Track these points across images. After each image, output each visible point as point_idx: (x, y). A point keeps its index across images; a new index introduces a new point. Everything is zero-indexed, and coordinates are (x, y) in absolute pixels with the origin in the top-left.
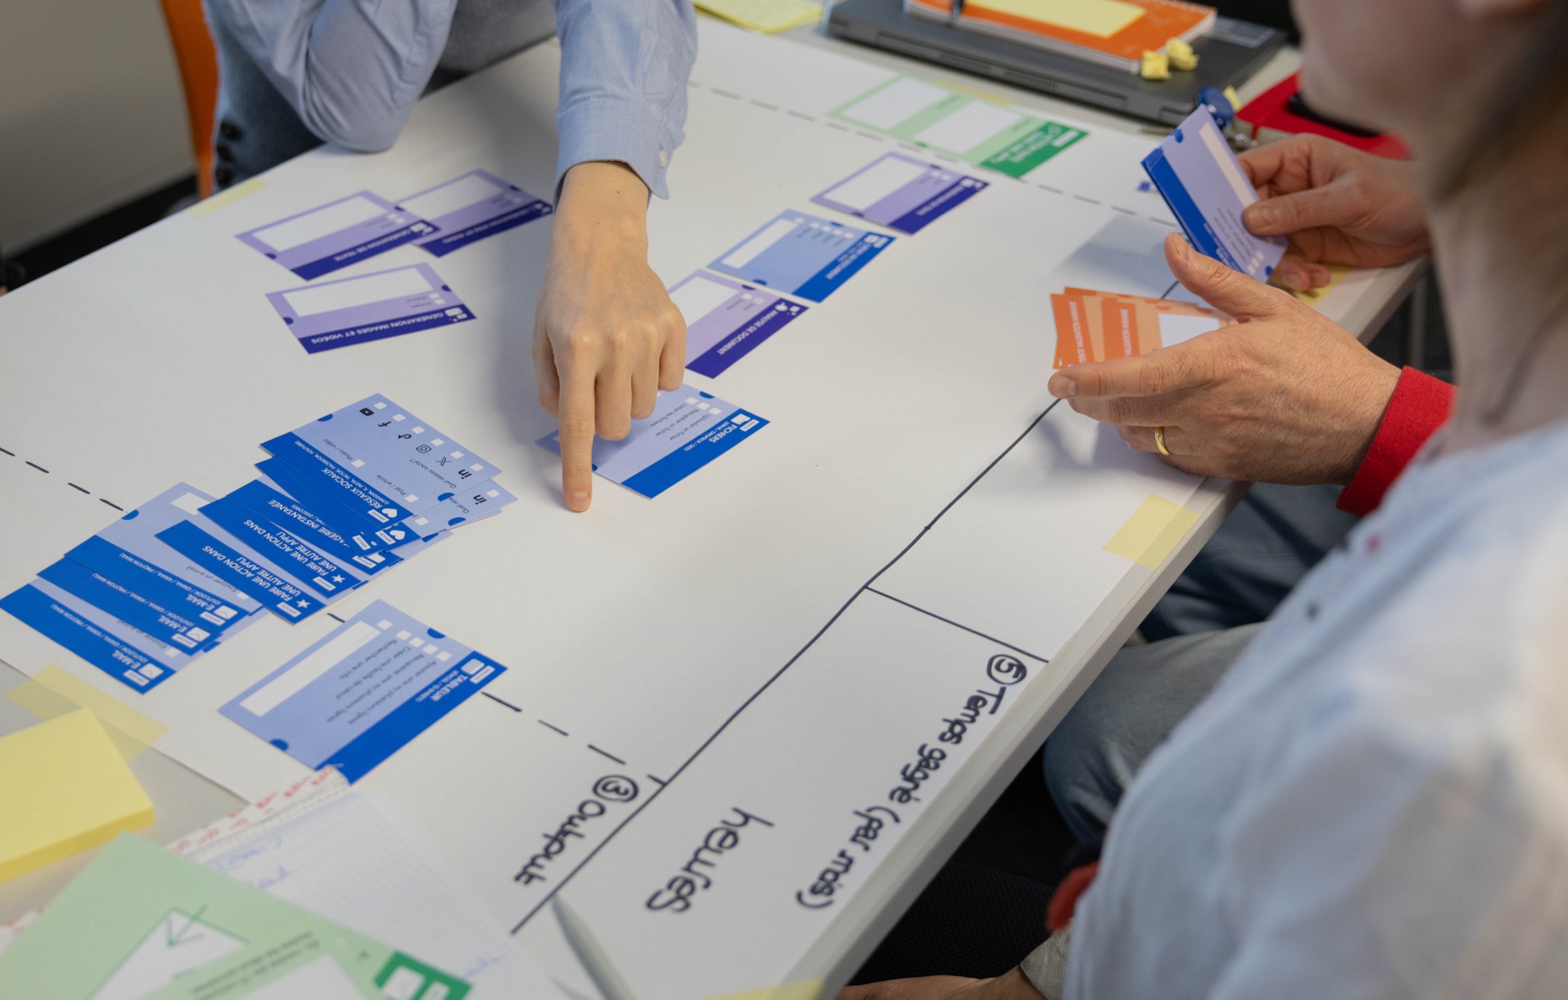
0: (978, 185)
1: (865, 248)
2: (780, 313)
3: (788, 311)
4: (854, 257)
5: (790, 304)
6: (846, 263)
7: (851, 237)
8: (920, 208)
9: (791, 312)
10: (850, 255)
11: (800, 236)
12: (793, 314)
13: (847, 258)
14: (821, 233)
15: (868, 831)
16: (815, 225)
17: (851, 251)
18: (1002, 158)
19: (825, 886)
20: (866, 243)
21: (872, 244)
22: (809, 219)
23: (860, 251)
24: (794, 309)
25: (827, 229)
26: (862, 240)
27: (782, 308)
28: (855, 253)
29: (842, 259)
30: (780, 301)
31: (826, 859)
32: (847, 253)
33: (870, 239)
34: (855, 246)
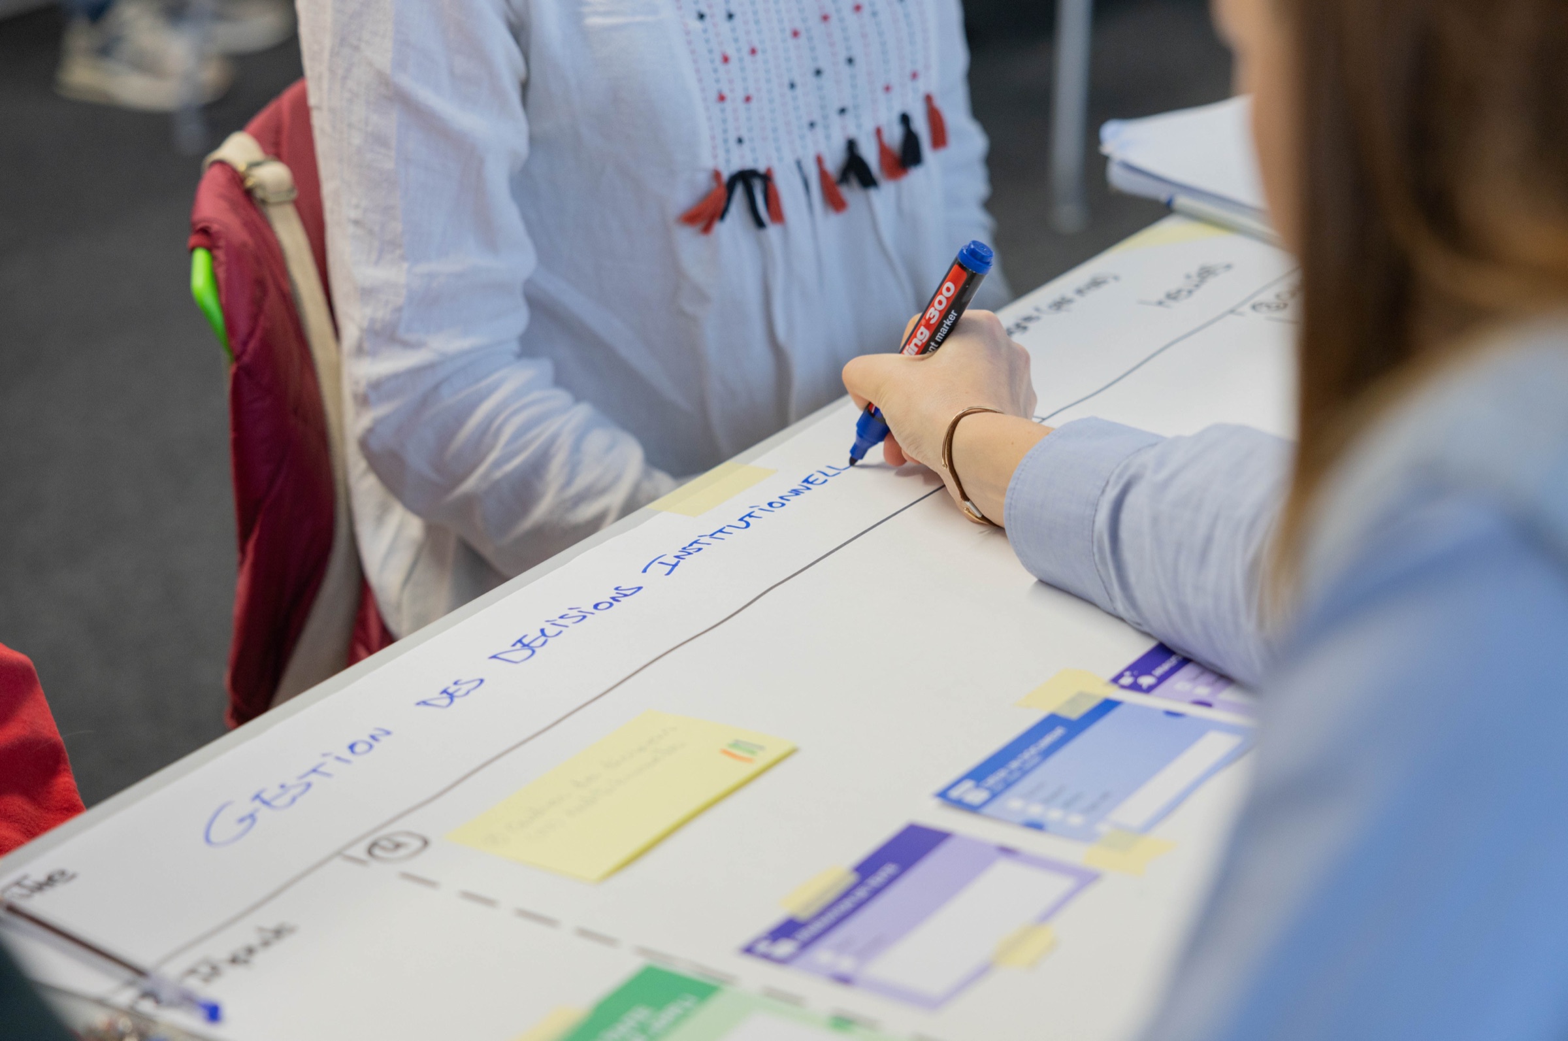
0: (763, 947)
1: (992, 781)
2: (1148, 672)
3: (1136, 677)
4: (1014, 765)
5: (1135, 687)
6: (1032, 752)
7: (1013, 802)
8: (892, 880)
9: (1132, 675)
10: (1020, 769)
11: (1105, 796)
12: (1128, 673)
13: (1025, 762)
14: (1067, 805)
15: (1059, 305)
16: (1076, 820)
17: (1016, 775)
18: (672, 1011)
19: (1096, 283)
20: (988, 789)
21: (978, 786)
22: (1086, 835)
23: (1002, 774)
24: (1127, 680)
25: (1054, 815)
26: (994, 795)
27: (1146, 681)
28: (1011, 772)
29: (1036, 760)
30: (1150, 689)
31: (1094, 295)
32: (1024, 772)
33: (976, 796)
34: (1008, 785)
